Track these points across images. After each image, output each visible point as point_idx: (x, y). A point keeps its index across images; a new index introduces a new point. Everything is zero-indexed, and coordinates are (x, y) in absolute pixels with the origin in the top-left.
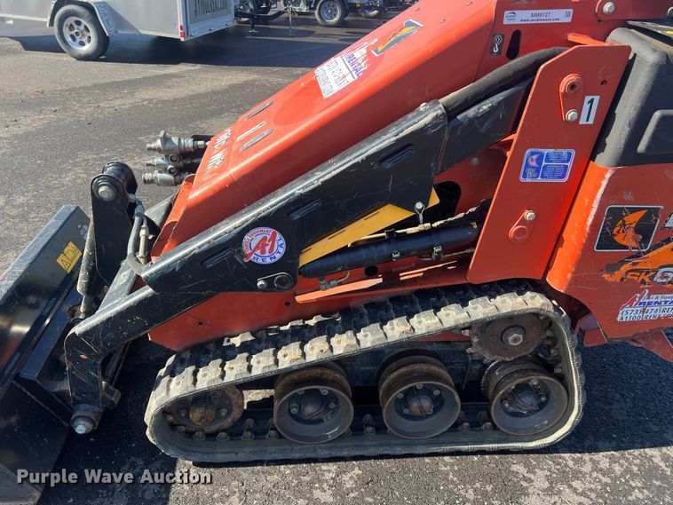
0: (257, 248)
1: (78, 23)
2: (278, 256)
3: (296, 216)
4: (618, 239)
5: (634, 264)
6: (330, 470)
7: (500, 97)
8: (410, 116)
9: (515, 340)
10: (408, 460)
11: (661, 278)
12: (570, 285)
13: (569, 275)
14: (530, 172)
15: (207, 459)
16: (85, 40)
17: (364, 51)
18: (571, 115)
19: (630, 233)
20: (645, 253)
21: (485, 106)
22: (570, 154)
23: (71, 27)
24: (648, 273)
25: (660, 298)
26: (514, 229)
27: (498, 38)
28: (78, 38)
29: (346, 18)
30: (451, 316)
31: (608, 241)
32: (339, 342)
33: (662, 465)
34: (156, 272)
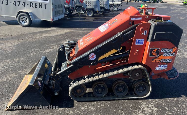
0: (91, 57)
1: (24, 17)
2: (95, 59)
3: (98, 51)
4: (153, 54)
5: (157, 59)
6: (104, 102)
7: (131, 31)
8: (117, 34)
9: (138, 75)
10: (119, 101)
11: (162, 61)
12: (146, 63)
13: (146, 61)
14: (137, 43)
15: (80, 100)
16: (26, 22)
17: (108, 24)
18: (142, 34)
19: (155, 53)
20: (158, 57)
21: (129, 33)
22: (143, 40)
23: (22, 19)
24: (159, 61)
25: (162, 65)
26: (135, 53)
27: (130, 22)
28: (24, 21)
29: (94, 15)
30: (125, 69)
31: (151, 55)
32: (105, 75)
33: (169, 101)
34: (74, 62)
